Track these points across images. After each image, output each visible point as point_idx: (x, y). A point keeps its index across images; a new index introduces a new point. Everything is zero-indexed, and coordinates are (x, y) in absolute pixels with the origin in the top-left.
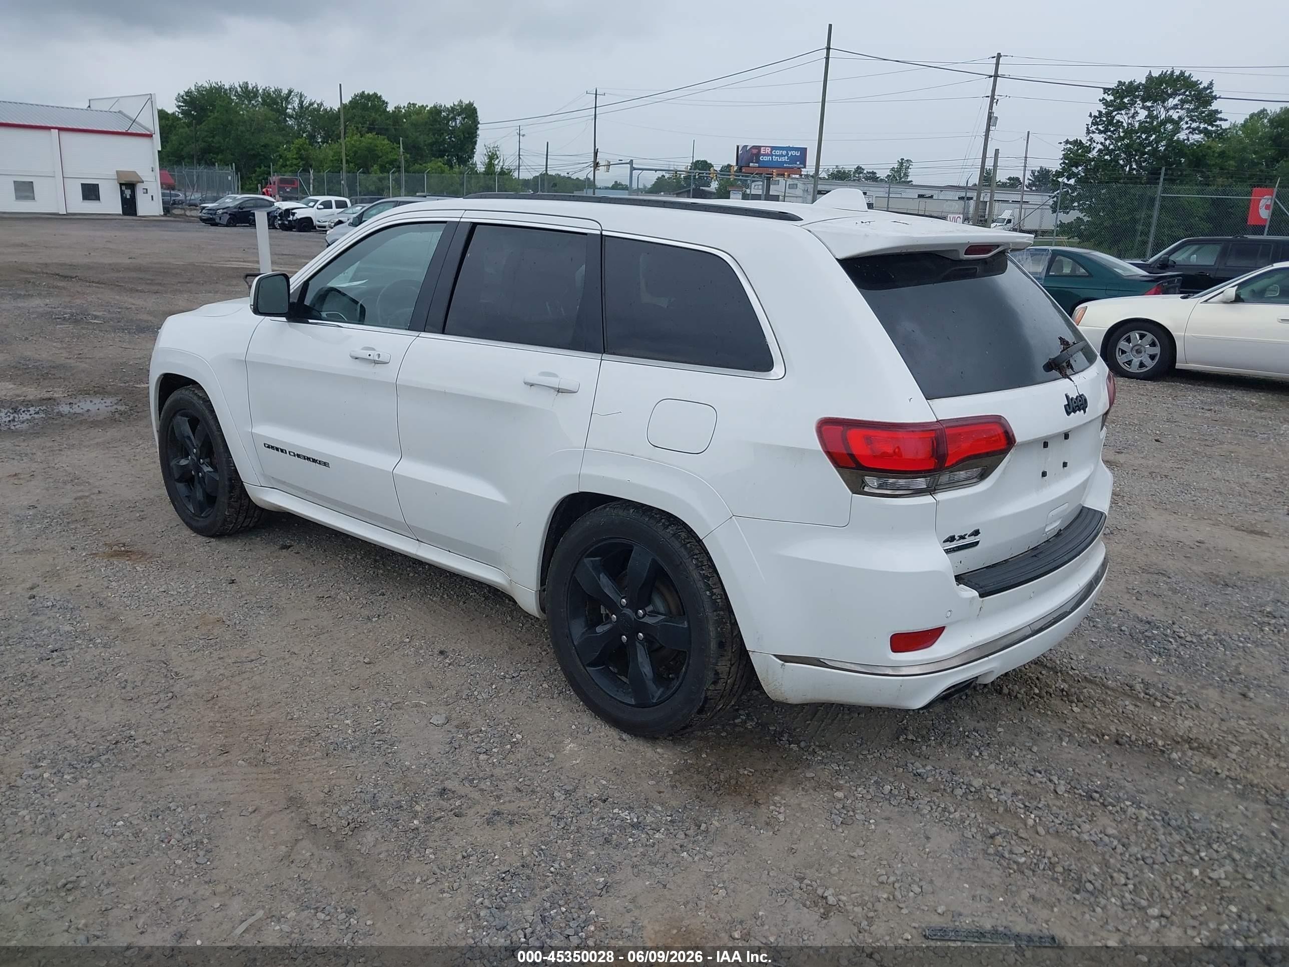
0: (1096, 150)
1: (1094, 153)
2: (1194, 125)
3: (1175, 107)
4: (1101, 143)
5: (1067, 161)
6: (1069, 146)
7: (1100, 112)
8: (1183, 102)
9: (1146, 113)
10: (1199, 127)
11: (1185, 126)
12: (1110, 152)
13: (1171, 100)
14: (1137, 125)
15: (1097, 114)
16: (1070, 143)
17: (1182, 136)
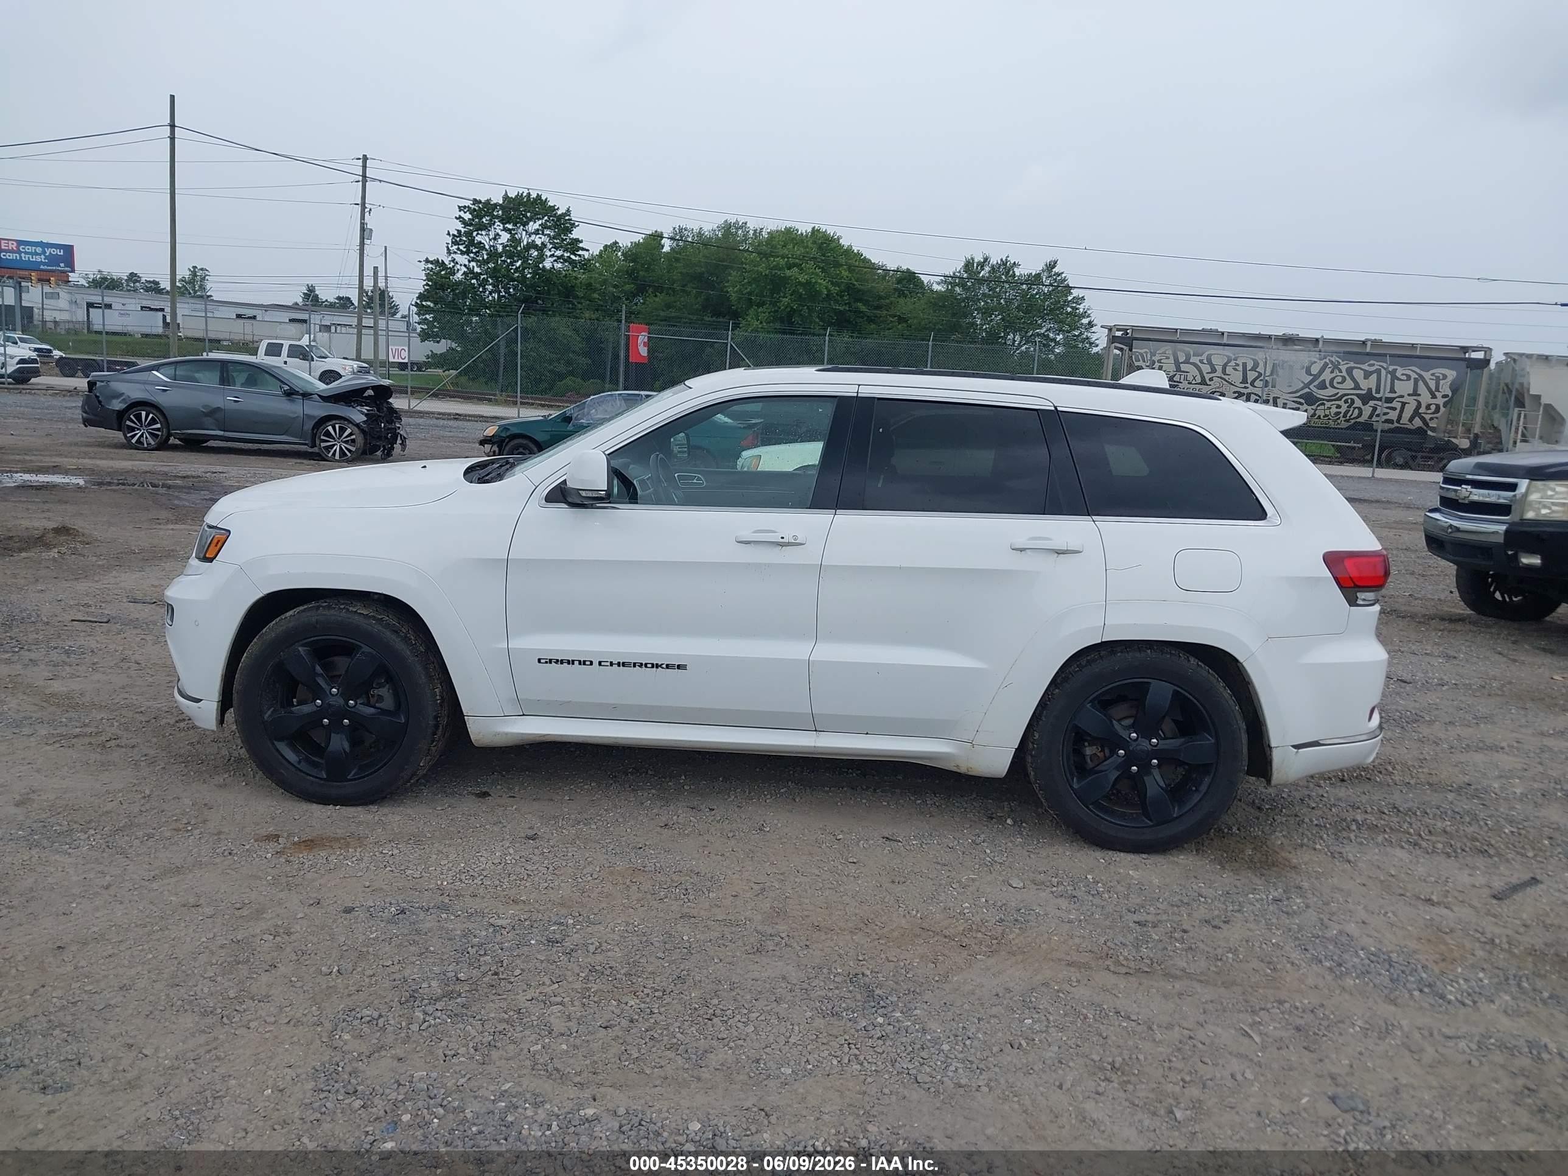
0: (461, 272)
1: (459, 276)
2: (559, 253)
3: (536, 232)
4: (465, 266)
5: (430, 283)
6: (430, 266)
7: (459, 231)
8: (544, 227)
9: (508, 236)
10: (563, 255)
11: (548, 254)
12: (477, 276)
13: (531, 223)
14: (500, 249)
15: (456, 233)
16: (432, 262)
17: (548, 264)
